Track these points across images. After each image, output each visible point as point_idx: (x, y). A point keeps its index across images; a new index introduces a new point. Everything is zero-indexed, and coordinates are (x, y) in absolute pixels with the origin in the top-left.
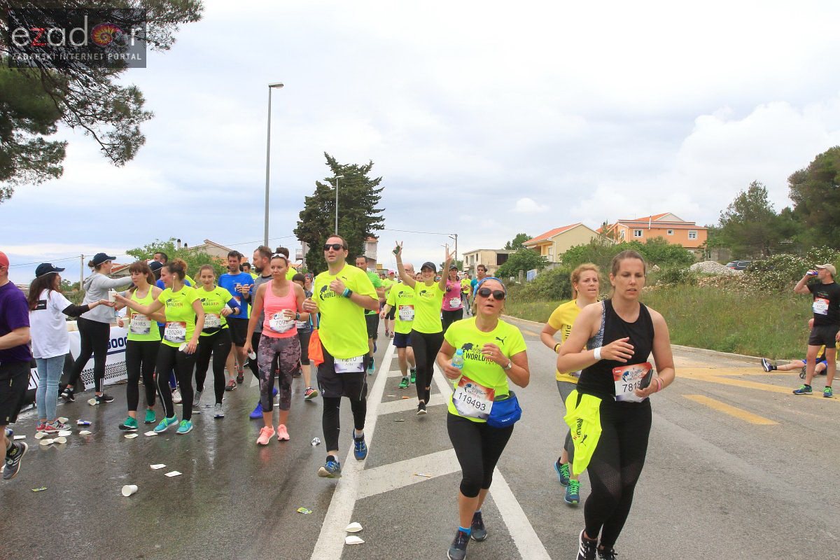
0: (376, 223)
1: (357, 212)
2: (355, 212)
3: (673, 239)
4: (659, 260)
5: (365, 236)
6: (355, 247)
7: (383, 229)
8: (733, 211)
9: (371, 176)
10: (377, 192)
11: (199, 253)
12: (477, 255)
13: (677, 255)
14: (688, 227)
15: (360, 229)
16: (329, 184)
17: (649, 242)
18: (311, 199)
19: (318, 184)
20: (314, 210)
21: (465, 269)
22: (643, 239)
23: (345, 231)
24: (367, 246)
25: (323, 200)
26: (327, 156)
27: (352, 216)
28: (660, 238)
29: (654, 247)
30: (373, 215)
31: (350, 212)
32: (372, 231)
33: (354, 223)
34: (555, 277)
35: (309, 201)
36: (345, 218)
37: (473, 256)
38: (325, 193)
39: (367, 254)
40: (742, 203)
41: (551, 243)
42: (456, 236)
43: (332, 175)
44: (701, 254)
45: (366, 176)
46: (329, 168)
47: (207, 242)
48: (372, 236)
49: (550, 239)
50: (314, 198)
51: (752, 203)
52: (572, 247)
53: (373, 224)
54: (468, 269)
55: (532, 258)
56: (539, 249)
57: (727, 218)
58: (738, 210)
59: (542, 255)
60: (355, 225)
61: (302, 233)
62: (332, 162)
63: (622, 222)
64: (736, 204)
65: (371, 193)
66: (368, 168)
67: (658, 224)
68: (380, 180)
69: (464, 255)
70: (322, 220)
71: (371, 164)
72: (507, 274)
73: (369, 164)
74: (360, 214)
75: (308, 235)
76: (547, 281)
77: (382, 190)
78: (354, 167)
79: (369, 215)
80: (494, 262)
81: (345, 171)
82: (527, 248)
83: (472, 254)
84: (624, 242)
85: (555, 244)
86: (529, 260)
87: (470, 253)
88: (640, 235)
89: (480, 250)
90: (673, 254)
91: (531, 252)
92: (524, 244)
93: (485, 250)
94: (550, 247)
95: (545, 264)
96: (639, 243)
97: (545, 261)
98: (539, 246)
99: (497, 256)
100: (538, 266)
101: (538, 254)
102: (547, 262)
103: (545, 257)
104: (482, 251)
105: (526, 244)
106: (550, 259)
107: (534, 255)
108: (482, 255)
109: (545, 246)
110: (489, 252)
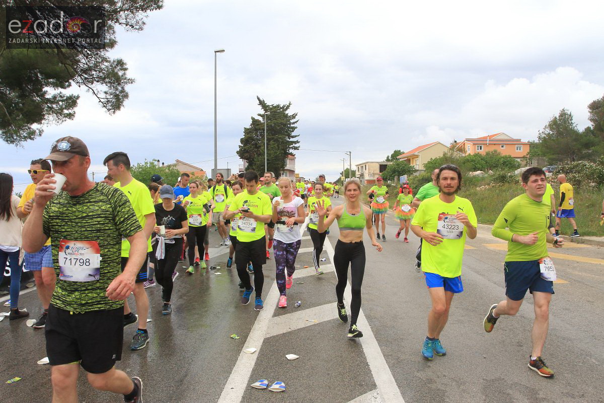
0: (294, 145)
1: (280, 138)
2: (278, 138)
3: (505, 151)
4: (495, 167)
5: (286, 154)
6: (280, 163)
7: (298, 149)
8: (548, 131)
9: (290, 112)
10: (294, 123)
11: (171, 169)
12: (366, 166)
13: (507, 163)
14: (516, 143)
15: (283, 150)
16: (260, 119)
17: (487, 154)
18: (248, 129)
19: (253, 119)
20: (250, 137)
21: (357, 176)
22: (483, 152)
23: (272, 151)
24: (288, 161)
25: (256, 130)
26: (258, 99)
27: (276, 141)
28: (495, 151)
29: (491, 157)
30: (292, 140)
31: (275, 138)
32: (291, 151)
33: (278, 146)
34: (419, 181)
35: (247, 131)
36: (272, 142)
37: (362, 167)
38: (258, 125)
39: (288, 167)
40: (554, 124)
41: (417, 156)
42: (350, 153)
43: (262, 112)
44: (525, 161)
45: (286, 112)
46: (260, 107)
47: (178, 161)
48: (291, 154)
49: (416, 153)
50: (250, 129)
51: (561, 124)
52: (432, 159)
53: (291, 146)
55: (404, 167)
56: (409, 161)
57: (544, 135)
58: (551, 130)
59: (411, 165)
60: (279, 147)
61: (242, 154)
62: (262, 103)
63: (468, 140)
64: (550, 125)
65: (290, 124)
66: (288, 107)
67: (493, 141)
68: (296, 115)
69: (357, 166)
70: (256, 144)
71: (290, 104)
72: (386, 178)
73: (288, 104)
74: (282, 139)
75: (246, 155)
76: (413, 183)
77: (297, 121)
78: (278, 106)
79: (288, 140)
80: (378, 171)
81: (271, 109)
82: (400, 160)
83: (362, 165)
84: (470, 154)
85: (420, 158)
86: (402, 169)
87: (360, 165)
88: (481, 149)
89: (367, 162)
90: (505, 162)
91: (403, 163)
92: (398, 157)
93: (371, 162)
94: (416, 159)
95: (413, 171)
96: (480, 155)
97: (413, 169)
98: (409, 158)
99: (379, 166)
101: (408, 164)
102: (415, 170)
103: (413, 166)
104: (369, 163)
105: (400, 157)
106: (417, 168)
107: (405, 165)
108: (368, 166)
109: (413, 158)
110: (374, 163)
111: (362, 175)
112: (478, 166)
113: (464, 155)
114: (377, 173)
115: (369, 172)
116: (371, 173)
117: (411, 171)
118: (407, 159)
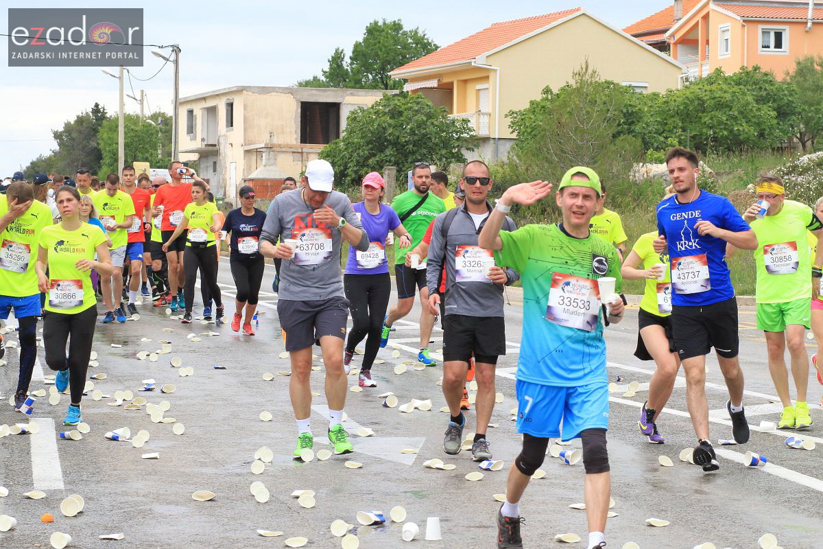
12: (230, 106)
17: (804, 70)
21: (183, 158)
22: (788, 58)
37: (212, 111)
41: (483, 75)
42: (176, 50)
49: (480, 61)
52: (547, 91)
54: (195, 157)
55: (419, 126)
56: (446, 91)
59: (456, 115)
80: (291, 131)
82: (408, 88)
83: (210, 104)
84: (718, 71)
85: (495, 81)
86: (413, 132)
87: (204, 99)
88: (778, 45)
89: (240, 90)
91: (418, 103)
92: (396, 74)
93: (259, 87)
94: (479, 86)
95: (464, 143)
96: (766, 75)
97: (465, 135)
98: (446, 80)
99: (299, 110)
100: (440, 153)
101: (443, 110)
102: (472, 136)
103: (463, 120)
104: (250, 93)
105: (404, 73)
106: (480, 127)
107: (430, 112)
108: (245, 109)
109: (465, 81)
110: (273, 93)
111: (210, 154)
112: (746, 129)
113: (707, 71)
114: (289, 143)
115: (245, 139)
116: (260, 143)
117: (456, 145)
118: (436, 85)
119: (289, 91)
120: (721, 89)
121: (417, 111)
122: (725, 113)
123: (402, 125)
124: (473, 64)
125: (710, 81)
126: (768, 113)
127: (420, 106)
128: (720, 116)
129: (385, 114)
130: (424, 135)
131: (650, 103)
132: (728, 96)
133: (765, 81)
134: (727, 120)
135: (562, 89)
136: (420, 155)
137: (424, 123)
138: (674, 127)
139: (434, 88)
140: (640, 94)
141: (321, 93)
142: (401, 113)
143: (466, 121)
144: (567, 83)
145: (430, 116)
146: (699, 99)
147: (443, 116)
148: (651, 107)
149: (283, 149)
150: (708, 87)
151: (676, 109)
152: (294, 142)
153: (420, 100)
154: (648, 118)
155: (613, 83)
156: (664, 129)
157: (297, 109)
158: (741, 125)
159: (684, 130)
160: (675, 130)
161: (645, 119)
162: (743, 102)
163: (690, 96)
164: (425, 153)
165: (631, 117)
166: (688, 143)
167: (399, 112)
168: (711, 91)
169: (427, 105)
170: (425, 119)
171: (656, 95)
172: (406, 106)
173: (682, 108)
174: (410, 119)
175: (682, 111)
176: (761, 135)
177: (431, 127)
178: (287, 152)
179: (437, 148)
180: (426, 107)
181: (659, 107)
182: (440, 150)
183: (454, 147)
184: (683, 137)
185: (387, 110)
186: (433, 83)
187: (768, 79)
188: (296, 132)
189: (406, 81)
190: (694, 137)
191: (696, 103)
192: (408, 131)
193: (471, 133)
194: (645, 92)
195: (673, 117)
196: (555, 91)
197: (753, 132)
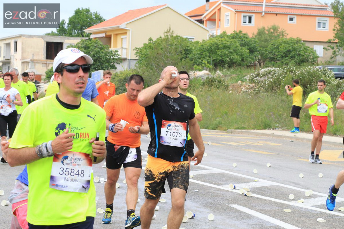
3: (293, 30)
4: (272, 59)
12: (16, 43)
13: (293, 53)
14: (317, 12)
17: (261, 33)
28: (275, 29)
29: (266, 41)
34: (120, 81)
37: (8, 45)
41: (124, 32)
49: (123, 26)
52: (151, 39)
54: (0, 64)
55: (97, 53)
56: (109, 38)
59: (112, 49)
67: (273, 7)
80: (42, 54)
82: (92, 37)
83: (7, 42)
84: (224, 33)
85: (130, 34)
86: (94, 56)
87: (5, 40)
88: (250, 22)
89: (20, 36)
90: (289, 51)
91: (96, 43)
92: (87, 31)
93: (28, 35)
94: (123, 37)
95: (116, 61)
96: (245, 34)
97: (116, 57)
98: (108, 34)
99: (46, 45)
100: (105, 65)
101: (107, 46)
102: (119, 58)
103: (116, 51)
104: (24, 37)
105: (91, 30)
106: (123, 54)
107: (101, 47)
108: (22, 44)
109: (117, 34)
110: (35, 38)
111: (7, 63)
112: (236, 58)
113: (219, 32)
114: (41, 59)
115: (22, 57)
116: (28, 59)
117: (112, 61)
118: (105, 36)
119: (41, 37)
120: (226, 40)
121: (96, 47)
122: (227, 50)
123: (89, 52)
124: (120, 27)
125: (221, 36)
126: (245, 51)
127: (97, 44)
128: (225, 51)
129: (82, 47)
130: (99, 57)
131: (195, 45)
132: (229, 43)
133: (244, 37)
134: (228, 53)
135: (158, 39)
136: (97, 65)
137: (99, 52)
138: (206, 56)
139: (104, 37)
140: (191, 41)
141: (55, 38)
142: (89, 48)
143: (117, 51)
144: (160, 36)
145: (101, 49)
146: (216, 44)
147: (107, 49)
148: (196, 47)
149: (38, 62)
150: (220, 39)
151: (206, 48)
152: (43, 59)
153: (97, 42)
154: (195, 52)
155: (180, 37)
156: (201, 56)
157: (44, 45)
158: (234, 55)
159: (210, 57)
160: (206, 57)
161: (194, 52)
162: (235, 46)
163: (212, 43)
164: (99, 65)
165: (187, 51)
166: (211, 63)
167: (88, 47)
168: (221, 41)
169: (100, 44)
170: (99, 50)
171: (197, 42)
172: (91, 44)
173: (209, 47)
174: (93, 50)
175: (209, 49)
176: (242, 60)
177: (102, 53)
178: (40, 63)
179: (104, 63)
180: (99, 45)
181: (199, 47)
182: (105, 63)
183: (111, 62)
184: (209, 60)
185: (83, 46)
186: (103, 35)
187: (245, 36)
188: (44, 54)
189: (91, 34)
190: (214, 60)
191: (215, 46)
192: (92, 55)
193: (119, 57)
194: (193, 41)
195: (205, 51)
196: (154, 39)
197: (239, 59)
